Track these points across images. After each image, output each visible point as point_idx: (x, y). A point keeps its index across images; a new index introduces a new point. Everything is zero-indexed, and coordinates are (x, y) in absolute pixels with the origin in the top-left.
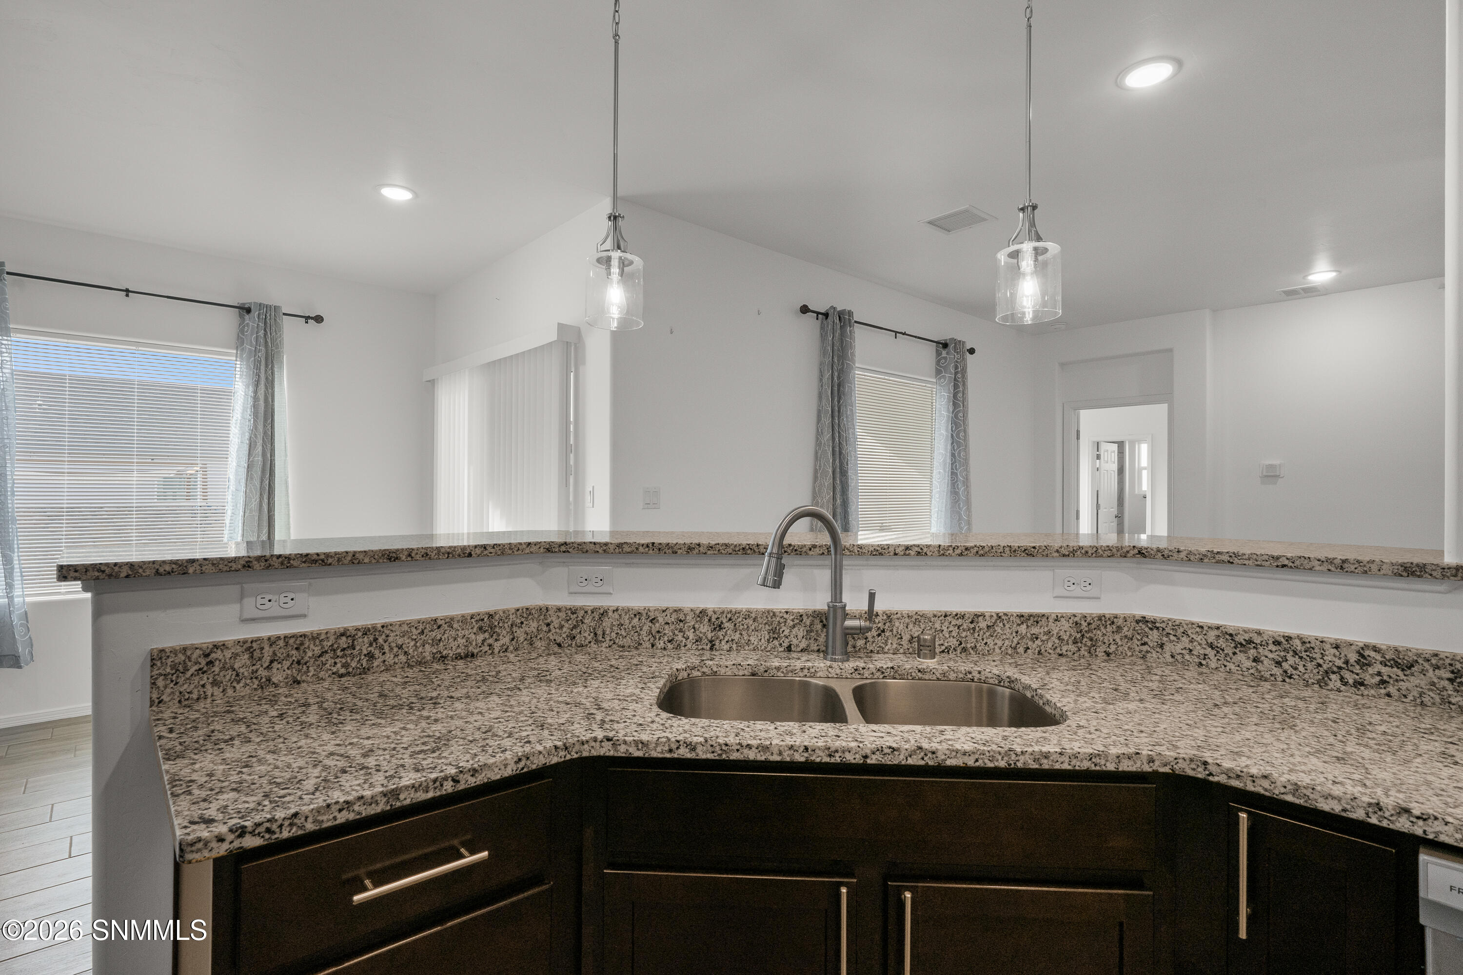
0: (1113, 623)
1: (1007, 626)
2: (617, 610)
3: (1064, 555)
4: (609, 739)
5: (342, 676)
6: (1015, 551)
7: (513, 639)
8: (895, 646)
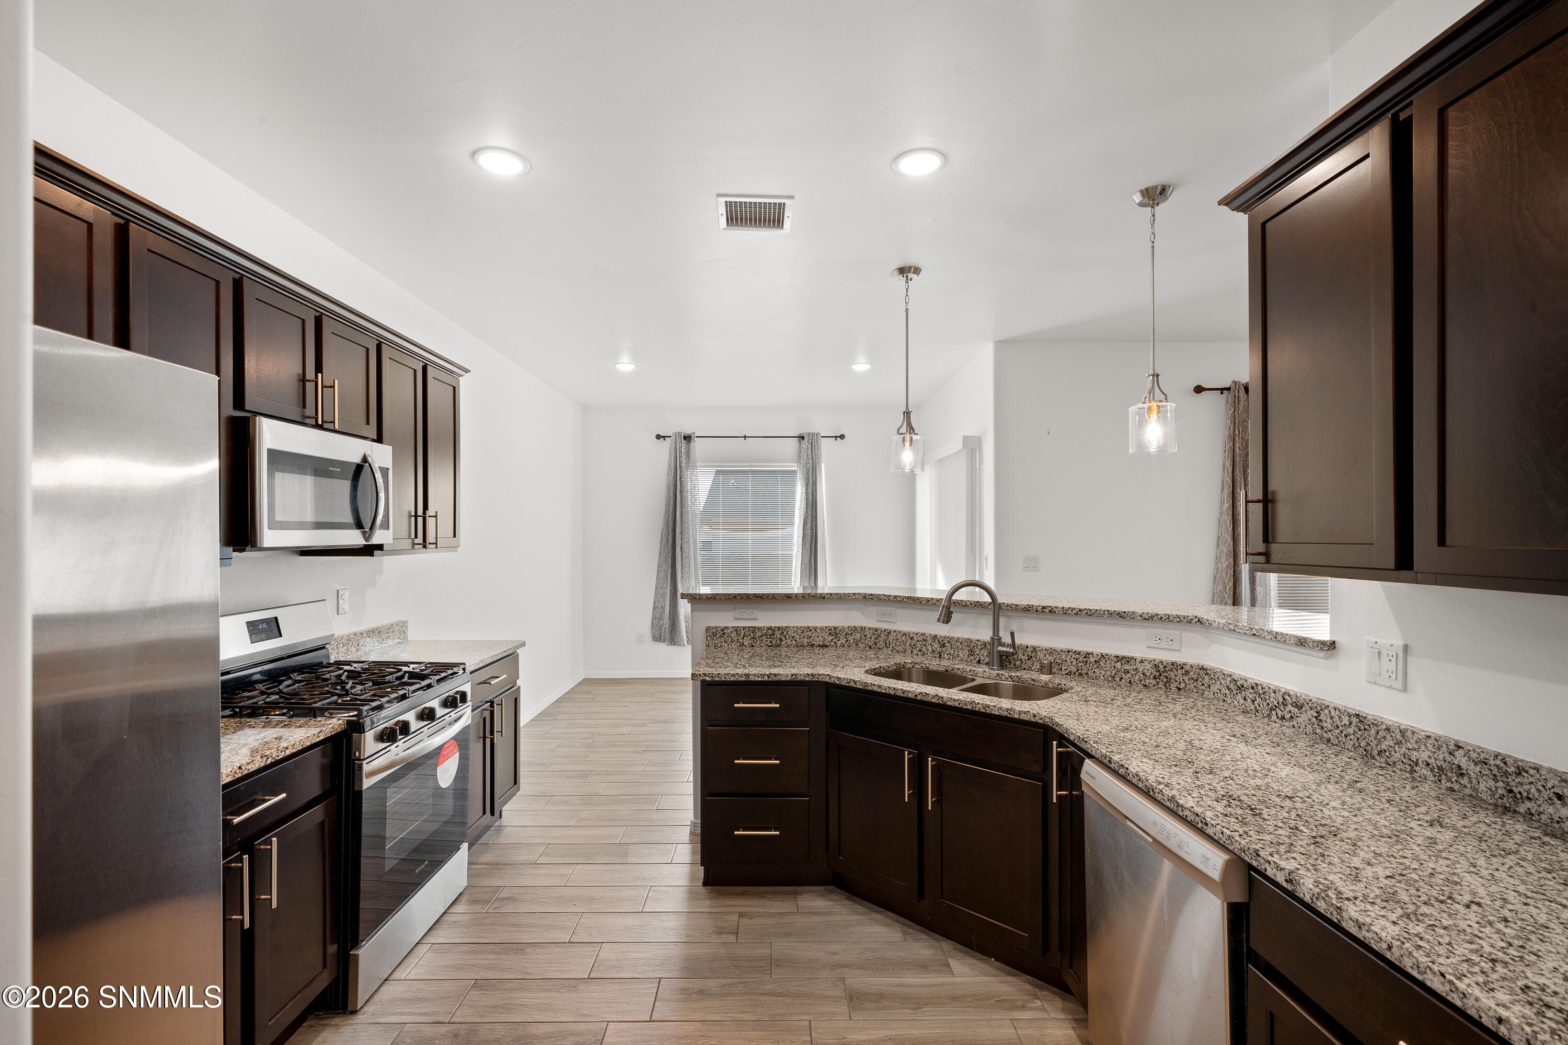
0: (1182, 668)
1: (1108, 662)
2: (895, 631)
3: (1145, 619)
4: (828, 675)
5: (769, 646)
6: (1111, 614)
7: (847, 641)
8: (1038, 667)
